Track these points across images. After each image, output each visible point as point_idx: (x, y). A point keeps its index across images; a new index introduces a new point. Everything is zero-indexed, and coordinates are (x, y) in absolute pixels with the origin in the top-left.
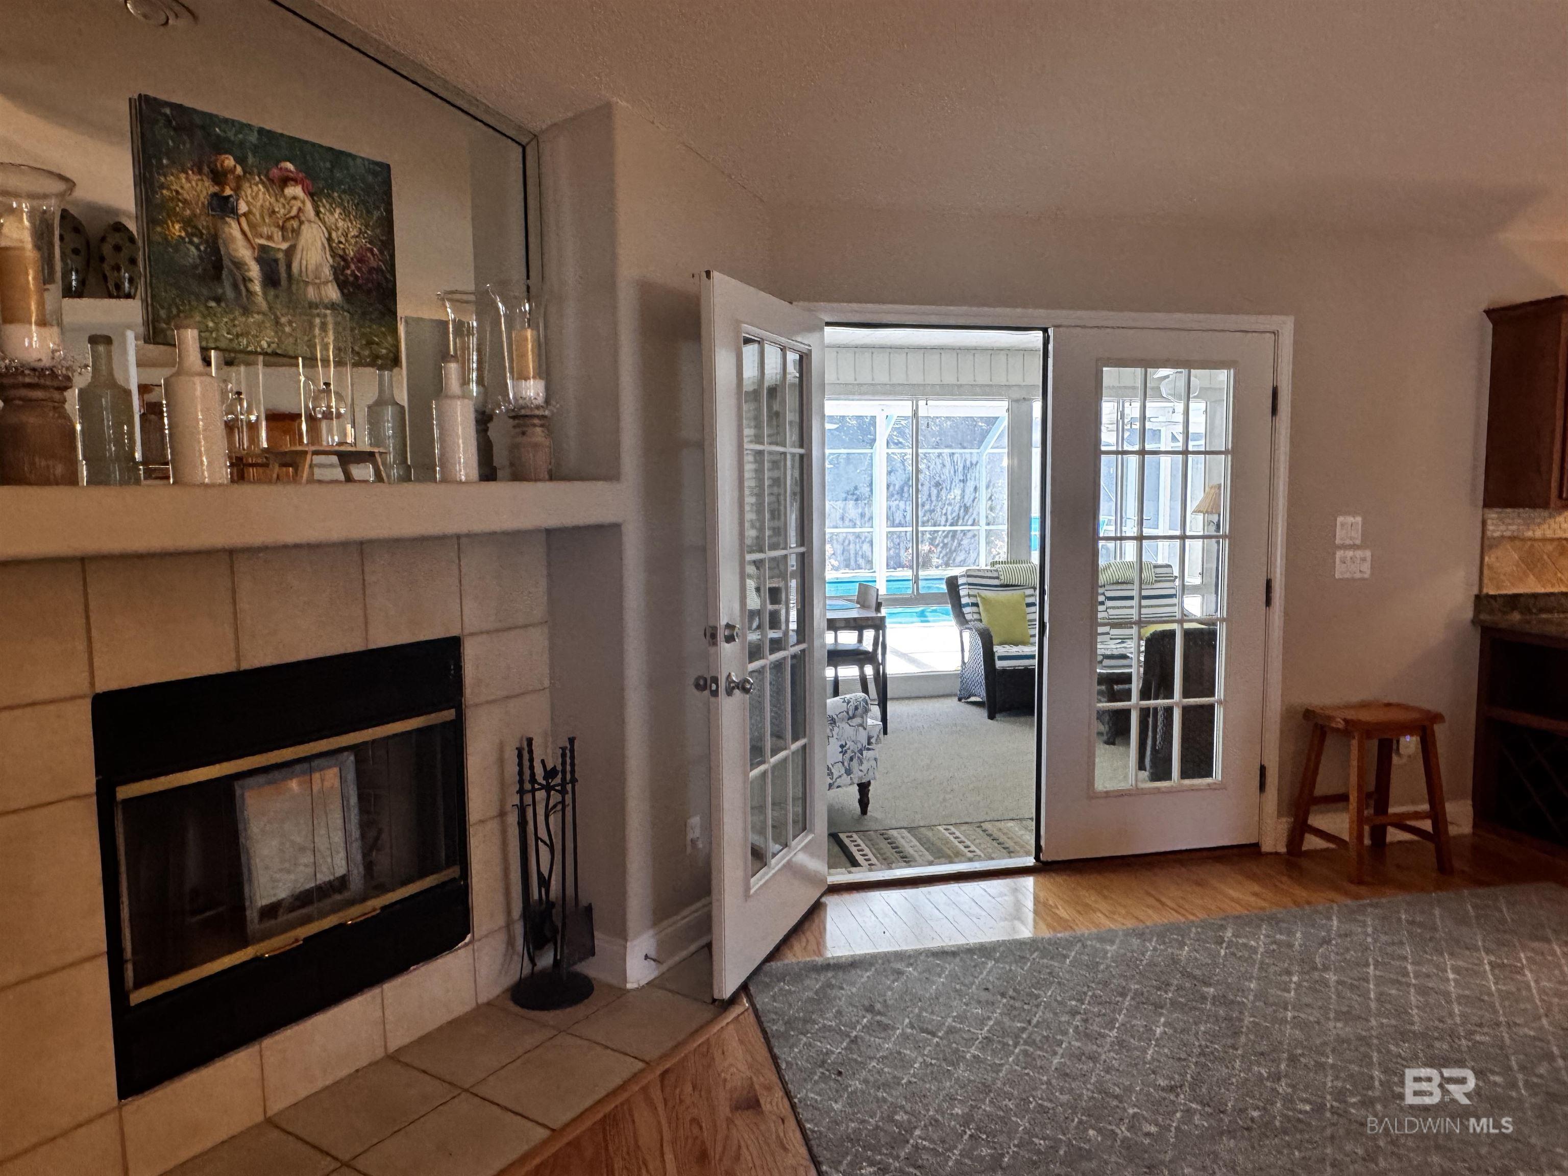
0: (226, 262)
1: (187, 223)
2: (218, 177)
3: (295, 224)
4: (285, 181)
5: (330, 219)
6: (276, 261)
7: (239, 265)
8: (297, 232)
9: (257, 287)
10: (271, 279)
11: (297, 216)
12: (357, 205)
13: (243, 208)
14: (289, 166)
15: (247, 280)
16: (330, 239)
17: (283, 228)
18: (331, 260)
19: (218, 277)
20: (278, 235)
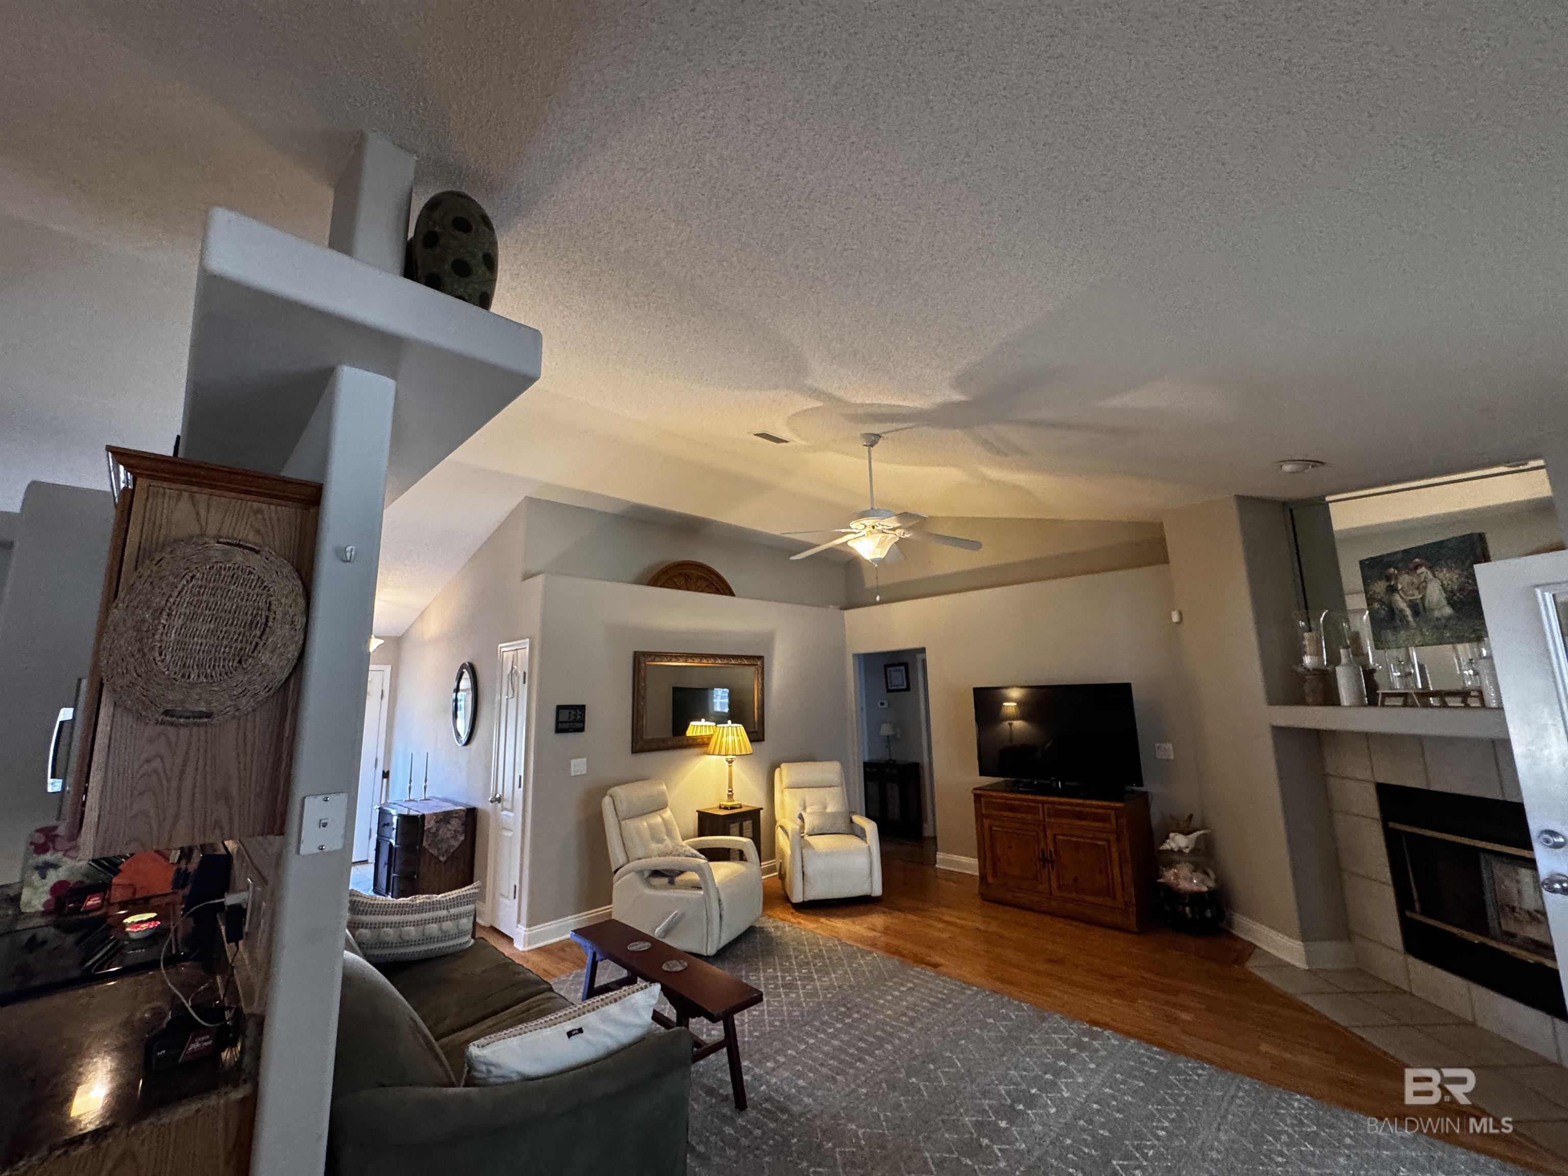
0: (1397, 612)
1: (1381, 602)
2: (1388, 578)
3: (1424, 584)
4: (1416, 568)
5: (1441, 575)
6: (1417, 604)
7: (1401, 611)
8: (1425, 588)
9: (1410, 619)
10: (1416, 613)
11: (1425, 581)
12: (1456, 563)
13: (1400, 587)
14: (1417, 560)
15: (1405, 617)
16: (1443, 585)
17: (1418, 588)
18: (1444, 595)
19: (1393, 619)
20: (1416, 593)
